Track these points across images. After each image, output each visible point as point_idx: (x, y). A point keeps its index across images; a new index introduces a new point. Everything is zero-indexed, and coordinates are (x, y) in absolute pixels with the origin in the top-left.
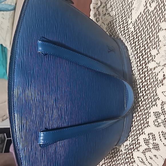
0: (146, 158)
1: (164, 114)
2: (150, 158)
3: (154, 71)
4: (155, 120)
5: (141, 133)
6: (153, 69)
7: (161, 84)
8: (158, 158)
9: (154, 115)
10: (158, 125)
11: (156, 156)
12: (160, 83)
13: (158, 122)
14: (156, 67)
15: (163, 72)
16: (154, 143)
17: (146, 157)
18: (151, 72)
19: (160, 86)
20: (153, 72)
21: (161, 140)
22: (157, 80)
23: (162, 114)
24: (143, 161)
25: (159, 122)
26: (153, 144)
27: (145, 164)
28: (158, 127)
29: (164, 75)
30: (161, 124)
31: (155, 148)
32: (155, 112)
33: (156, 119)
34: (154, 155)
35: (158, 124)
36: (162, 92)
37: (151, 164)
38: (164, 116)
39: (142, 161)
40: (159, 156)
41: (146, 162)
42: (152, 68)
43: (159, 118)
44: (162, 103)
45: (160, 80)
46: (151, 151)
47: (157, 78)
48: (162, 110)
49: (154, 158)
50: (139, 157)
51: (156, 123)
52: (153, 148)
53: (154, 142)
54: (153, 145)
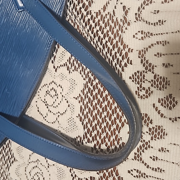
0: (145, 164)
1: (150, 70)
2: (154, 160)
3: (106, 12)
4: (138, 88)
5: (120, 125)
6: (102, 11)
7: (126, 25)
8: (168, 151)
9: (133, 81)
10: (146, 95)
11: (163, 151)
12: (124, 24)
13: (144, 89)
14: (107, 4)
15: (121, 3)
16: (150, 129)
17: (143, 162)
18: (99, 17)
19: (126, 29)
20: (104, 15)
21: (162, 115)
22: (118, 23)
23: (146, 72)
24: (140, 172)
25: (147, 88)
26: (149, 132)
27: (147, 176)
28: (147, 97)
29: (124, 7)
30: (152, 89)
31: (155, 136)
32: (133, 76)
33: (139, 86)
34: (159, 150)
35: (147, 92)
36: (134, 36)
37: (159, 168)
38: (153, 73)
39: (138, 174)
40: (170, 146)
41: (149, 172)
42: (99, 11)
43: (144, 82)
44: (140, 53)
45: (121, 20)
46: (149, 146)
47: (115, 20)
48: (144, 66)
49: (160, 155)
50: (132, 170)
51: (143, 93)
52: (152, 139)
53: (151, 126)
54: (150, 134)
